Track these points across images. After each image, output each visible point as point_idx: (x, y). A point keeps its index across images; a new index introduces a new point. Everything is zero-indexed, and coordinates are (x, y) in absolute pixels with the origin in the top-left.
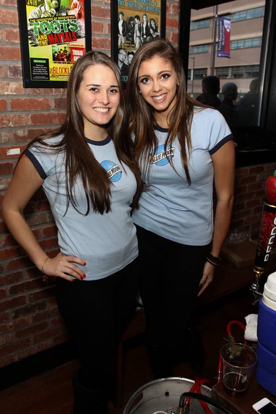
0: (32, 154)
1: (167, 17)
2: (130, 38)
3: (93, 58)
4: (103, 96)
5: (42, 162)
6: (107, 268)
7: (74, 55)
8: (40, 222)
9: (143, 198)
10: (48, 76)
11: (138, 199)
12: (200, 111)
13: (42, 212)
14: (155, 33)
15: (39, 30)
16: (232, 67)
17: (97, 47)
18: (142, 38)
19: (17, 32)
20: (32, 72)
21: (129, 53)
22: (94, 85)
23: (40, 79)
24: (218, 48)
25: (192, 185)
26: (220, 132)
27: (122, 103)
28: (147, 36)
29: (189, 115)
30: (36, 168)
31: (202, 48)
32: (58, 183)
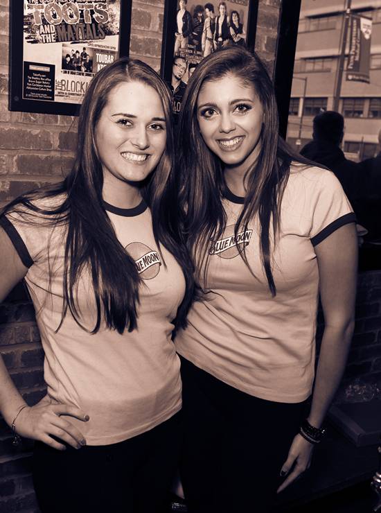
0: (11, 224)
1: (259, 9)
2: (195, 41)
3: (127, 70)
4: (139, 135)
5: (27, 238)
6: (124, 426)
7: (99, 63)
8: (18, 341)
9: (195, 311)
10: (52, 94)
11: (187, 312)
12: (300, 172)
13: (22, 324)
14: (238, 35)
15: (43, 16)
16: (371, 99)
17: (138, 51)
18: (215, 42)
19: (6, 16)
20: (26, 86)
21: (191, 66)
22: (125, 115)
23: (39, 98)
24: (348, 64)
25: (278, 296)
26: (330, 208)
27: (169, 148)
28: (224, 39)
29: (281, 176)
30: (16, 248)
31: (321, 64)
32: (51, 274)
